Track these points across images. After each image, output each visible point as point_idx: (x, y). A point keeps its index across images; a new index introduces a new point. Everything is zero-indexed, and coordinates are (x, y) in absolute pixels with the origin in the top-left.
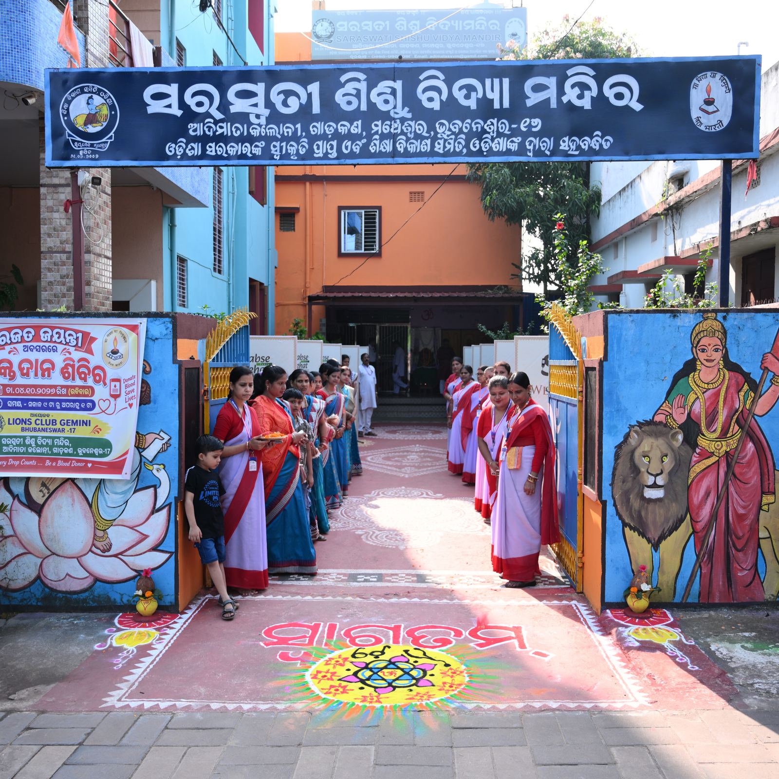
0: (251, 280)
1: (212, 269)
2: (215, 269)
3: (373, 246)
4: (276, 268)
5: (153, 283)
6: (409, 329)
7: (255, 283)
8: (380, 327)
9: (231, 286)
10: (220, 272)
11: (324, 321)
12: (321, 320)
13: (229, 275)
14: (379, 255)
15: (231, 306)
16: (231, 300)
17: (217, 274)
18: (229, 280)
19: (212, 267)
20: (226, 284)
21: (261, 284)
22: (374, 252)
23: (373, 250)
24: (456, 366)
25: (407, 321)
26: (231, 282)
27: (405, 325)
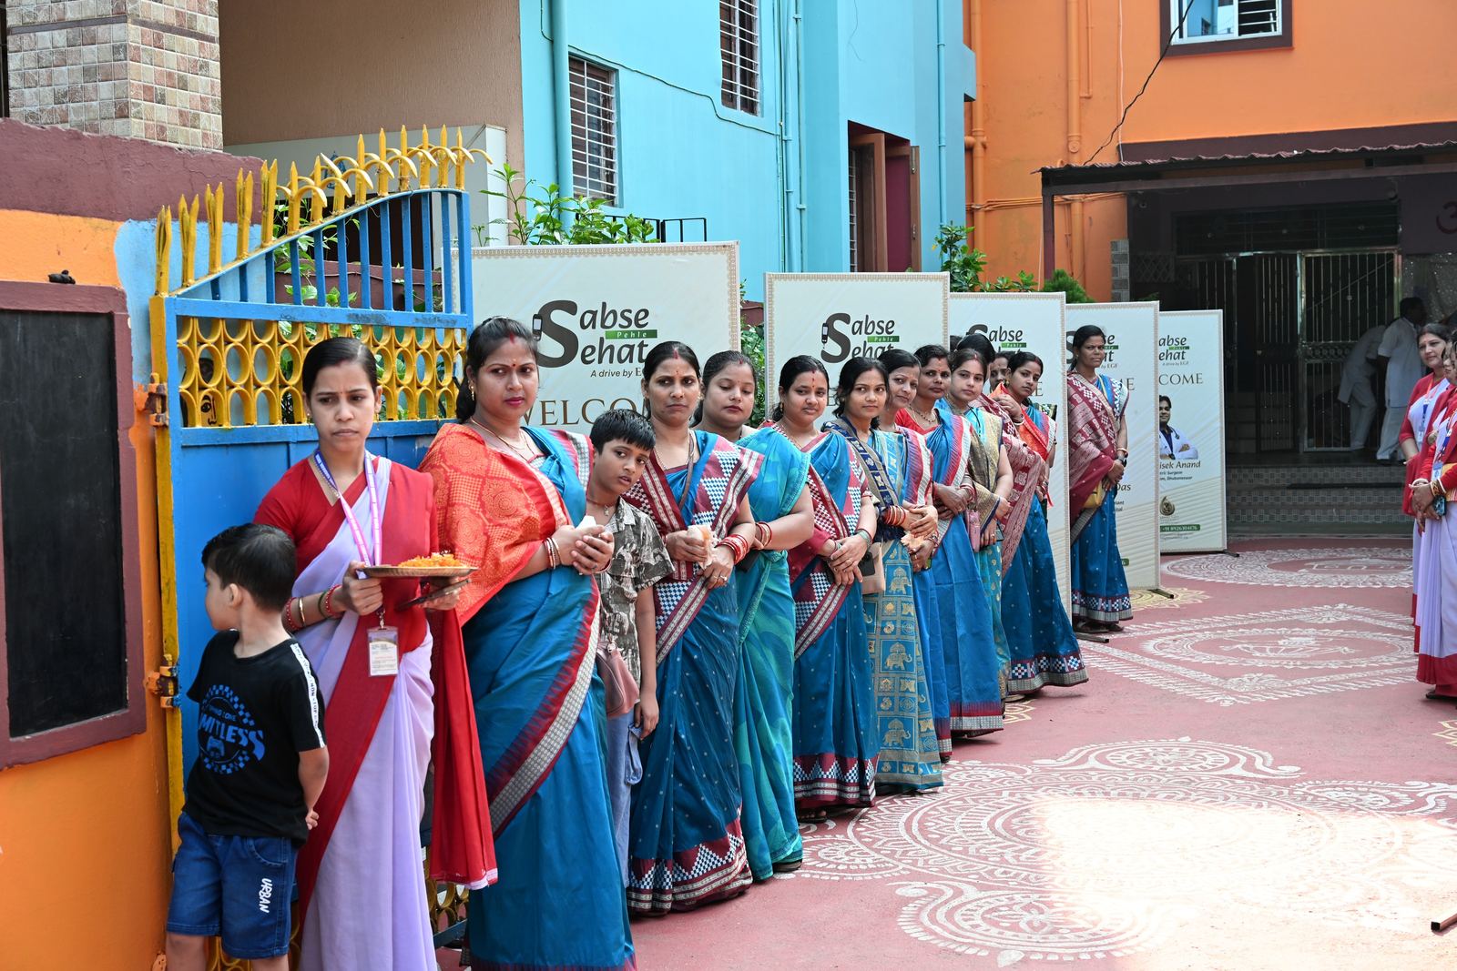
0: (856, 130)
1: (718, 99)
2: (728, 100)
3: (1266, 17)
4: (968, 99)
5: (494, 137)
6: (1398, 260)
7: (871, 138)
8: (1308, 260)
9: (793, 148)
10: (750, 107)
11: (1124, 247)
12: (1114, 245)
13: (784, 115)
14: (1285, 42)
15: (794, 202)
16: (794, 187)
17: (739, 114)
18: (784, 129)
19: (717, 93)
20: (772, 143)
21: (894, 142)
22: (1272, 33)
23: (1267, 28)
24: (1429, 349)
25: (1394, 240)
26: (792, 135)
27: (1386, 250)
